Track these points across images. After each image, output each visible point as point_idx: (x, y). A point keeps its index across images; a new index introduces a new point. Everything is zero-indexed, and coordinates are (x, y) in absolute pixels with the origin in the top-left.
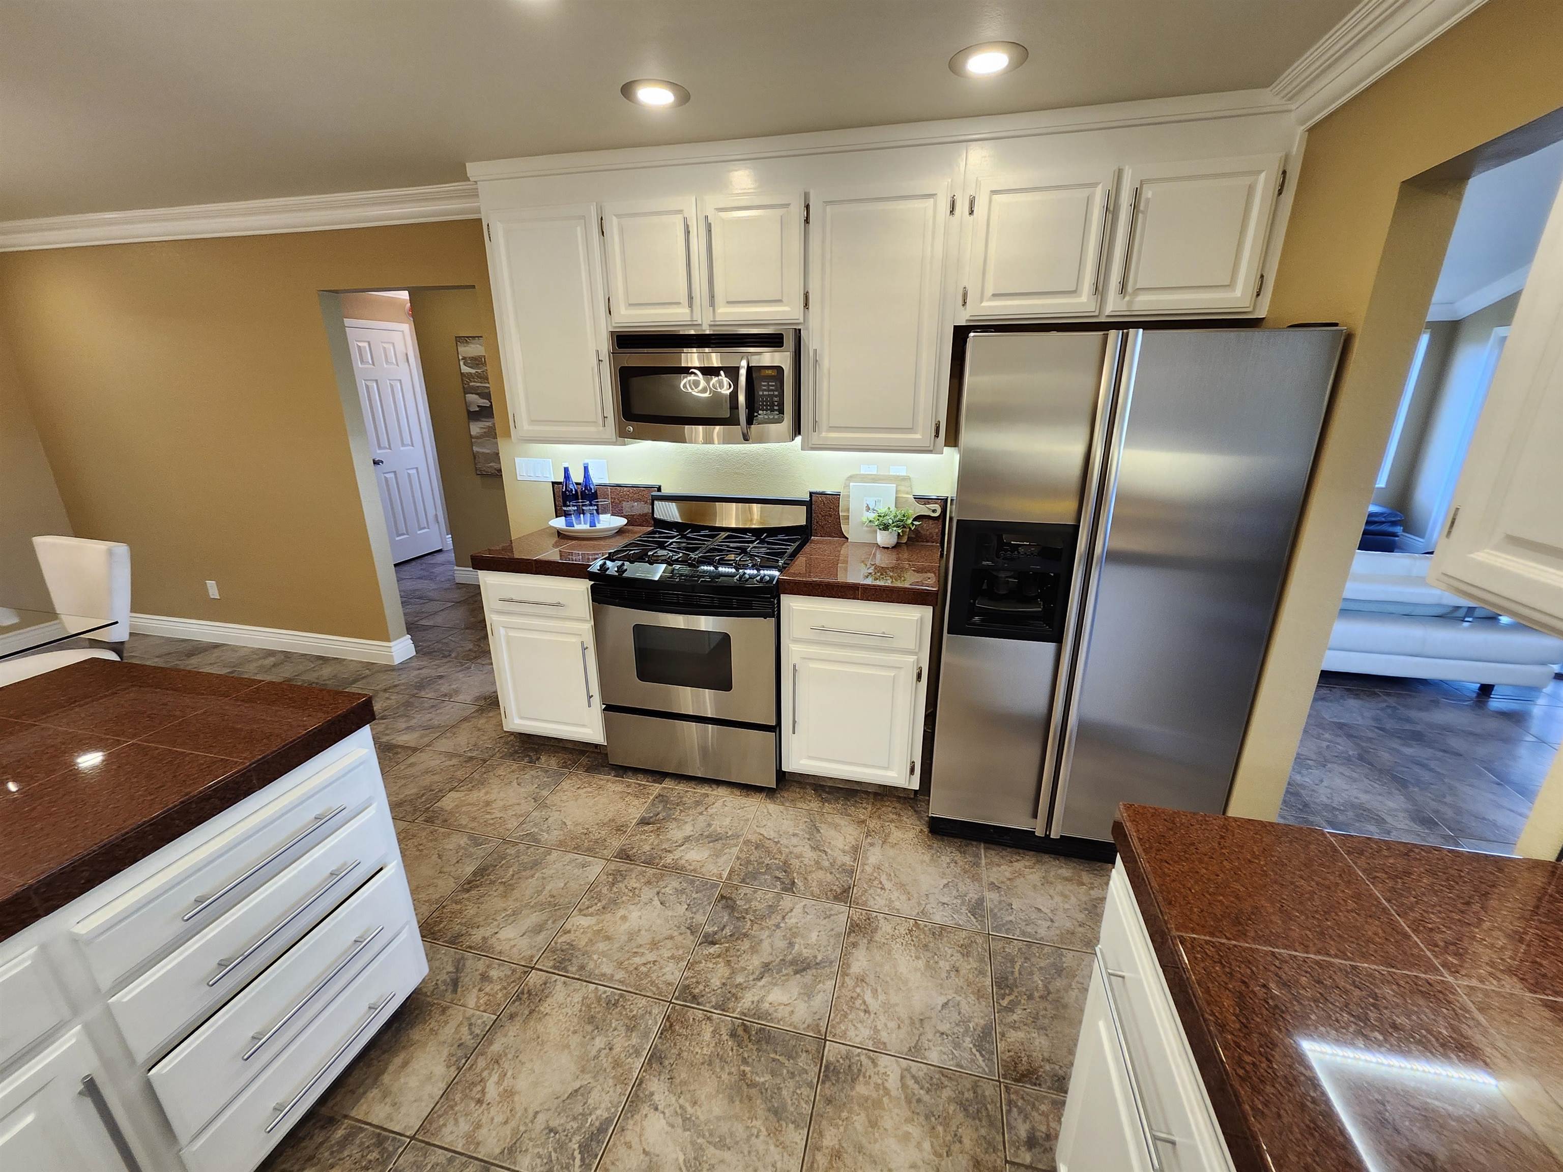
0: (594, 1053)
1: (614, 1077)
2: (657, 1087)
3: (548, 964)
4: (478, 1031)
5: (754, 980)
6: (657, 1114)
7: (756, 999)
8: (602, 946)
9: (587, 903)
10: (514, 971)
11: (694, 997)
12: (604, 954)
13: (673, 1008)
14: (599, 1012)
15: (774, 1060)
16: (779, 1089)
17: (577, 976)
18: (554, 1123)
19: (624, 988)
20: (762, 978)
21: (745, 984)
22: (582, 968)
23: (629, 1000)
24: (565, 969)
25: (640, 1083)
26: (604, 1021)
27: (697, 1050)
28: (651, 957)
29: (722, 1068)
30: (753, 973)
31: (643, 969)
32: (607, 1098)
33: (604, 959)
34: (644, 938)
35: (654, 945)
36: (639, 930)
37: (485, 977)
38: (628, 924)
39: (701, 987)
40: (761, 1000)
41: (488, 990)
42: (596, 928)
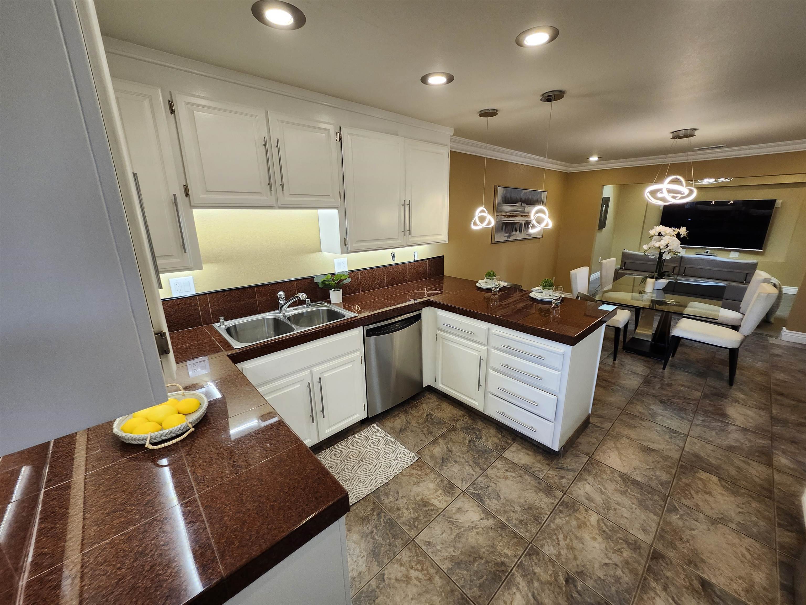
0: (513, 505)
1: (500, 509)
2: (490, 522)
3: (566, 498)
4: (536, 473)
5: (533, 592)
6: (479, 519)
7: (521, 587)
8: (574, 523)
9: (608, 524)
10: (564, 487)
11: (530, 555)
12: (568, 523)
13: (527, 543)
14: (533, 512)
15: (482, 576)
16: (468, 571)
17: (556, 508)
18: (490, 488)
19: (544, 525)
20: (534, 598)
21: (531, 585)
22: (561, 512)
23: (537, 525)
24: (561, 505)
25: (494, 517)
26: (528, 513)
27: (501, 544)
28: (562, 543)
29: (488, 551)
30: (539, 595)
31: (555, 537)
32: (493, 505)
33: (564, 522)
34: (575, 543)
35: (571, 548)
36: (583, 544)
37: (563, 477)
38: (589, 539)
39: (536, 561)
40: (518, 589)
42: (588, 524)
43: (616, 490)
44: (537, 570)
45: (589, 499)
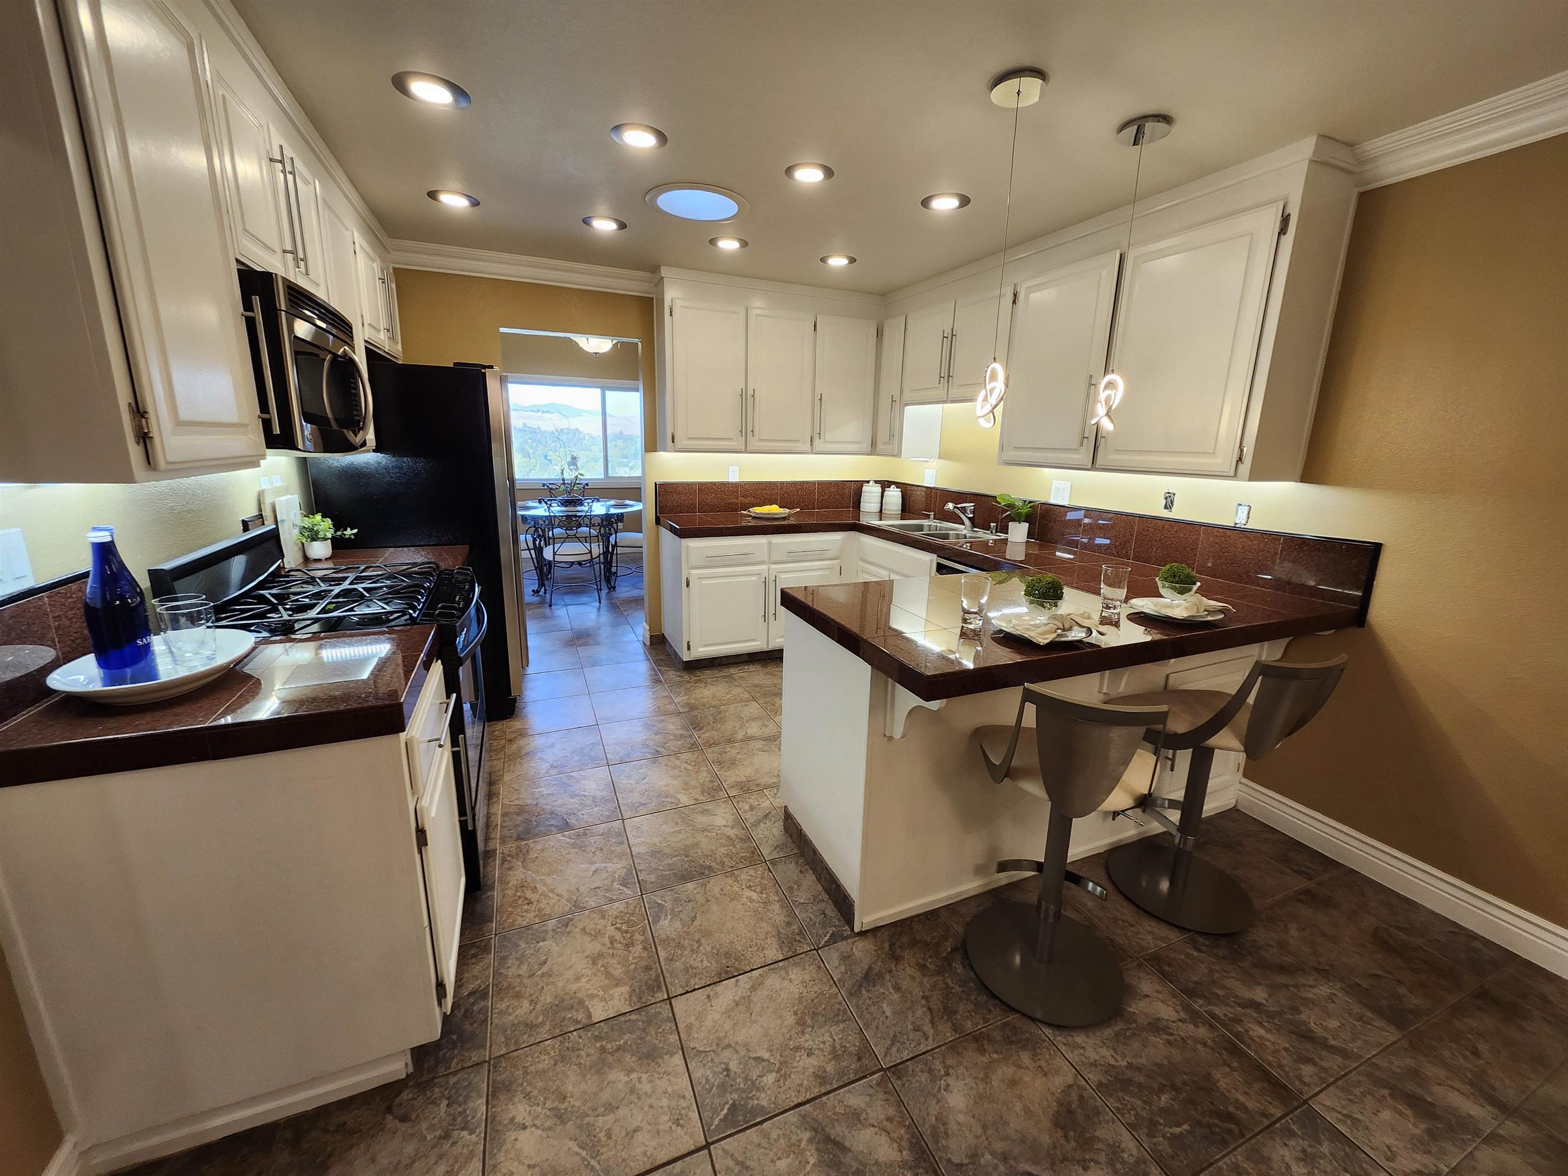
3: (723, 794)
4: (775, 790)
10: (738, 802)
17: (718, 780)
19: (709, 763)
20: (665, 733)
21: (673, 735)
22: (712, 781)
23: (713, 759)
24: (718, 786)
25: (742, 741)
26: (729, 760)
27: (715, 734)
28: (684, 765)
29: (716, 727)
34: (676, 772)
35: (675, 767)
37: (752, 808)
41: (757, 803)
42: (684, 792)
43: (697, 845)
44: (679, 742)
45: (706, 812)
